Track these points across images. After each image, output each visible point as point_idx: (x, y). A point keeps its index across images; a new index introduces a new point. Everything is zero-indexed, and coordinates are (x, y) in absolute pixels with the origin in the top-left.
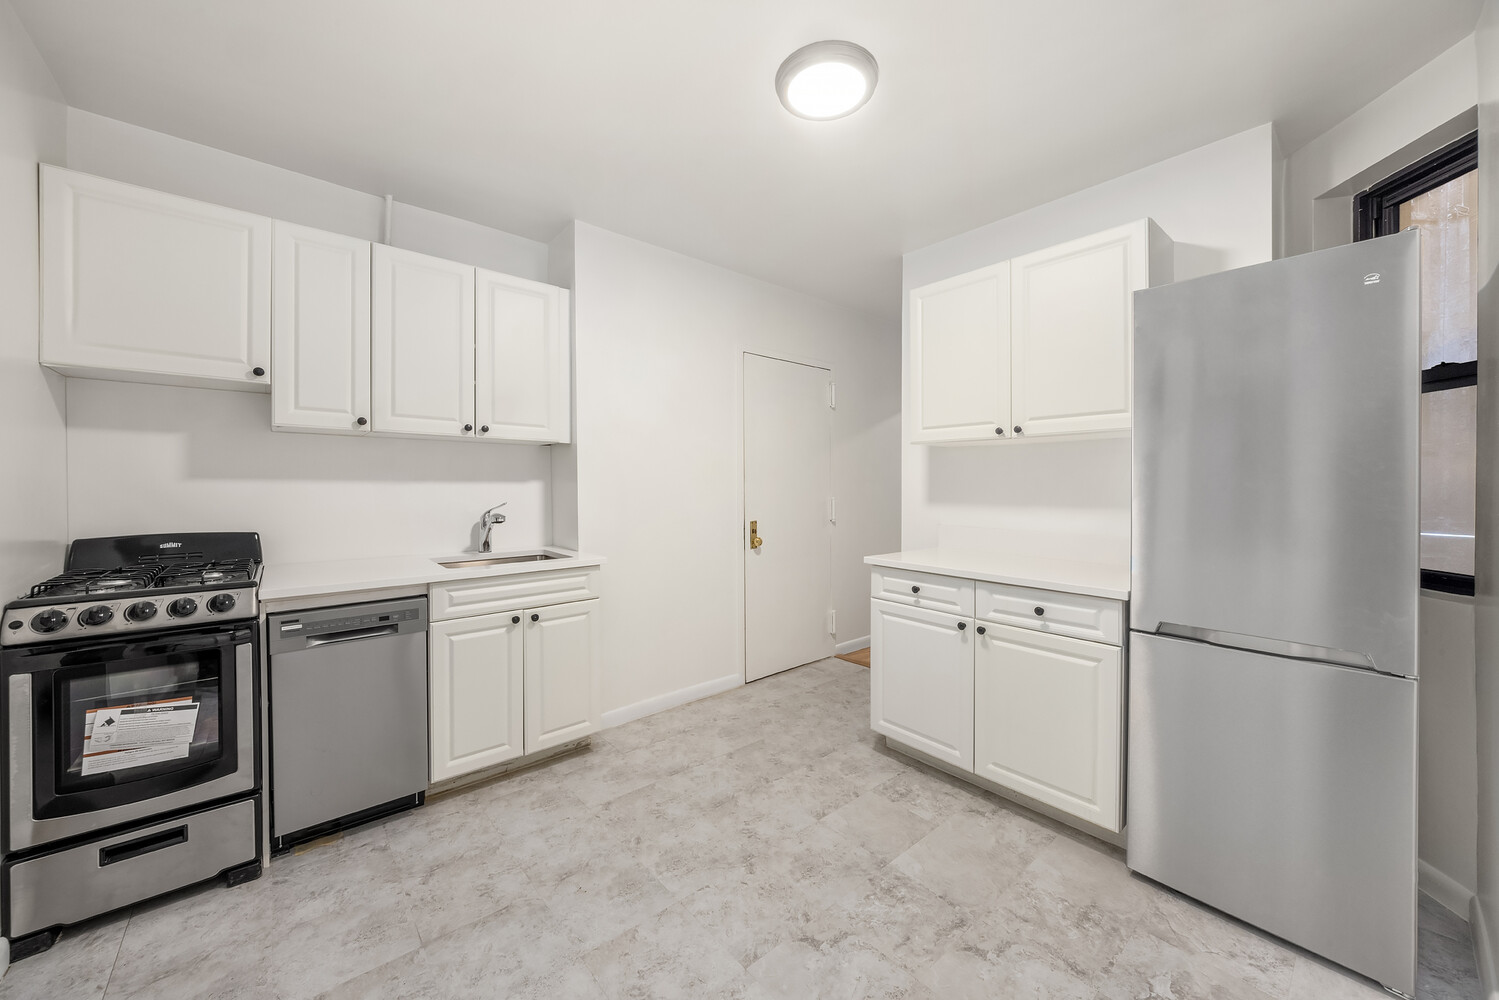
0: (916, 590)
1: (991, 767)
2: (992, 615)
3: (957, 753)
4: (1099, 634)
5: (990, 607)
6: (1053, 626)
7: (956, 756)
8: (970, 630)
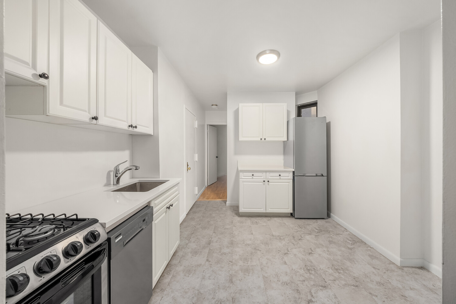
0: (253, 175)
1: (270, 209)
2: (270, 178)
3: (262, 209)
4: (289, 178)
5: (269, 176)
6: (282, 178)
7: (262, 210)
8: (266, 182)
